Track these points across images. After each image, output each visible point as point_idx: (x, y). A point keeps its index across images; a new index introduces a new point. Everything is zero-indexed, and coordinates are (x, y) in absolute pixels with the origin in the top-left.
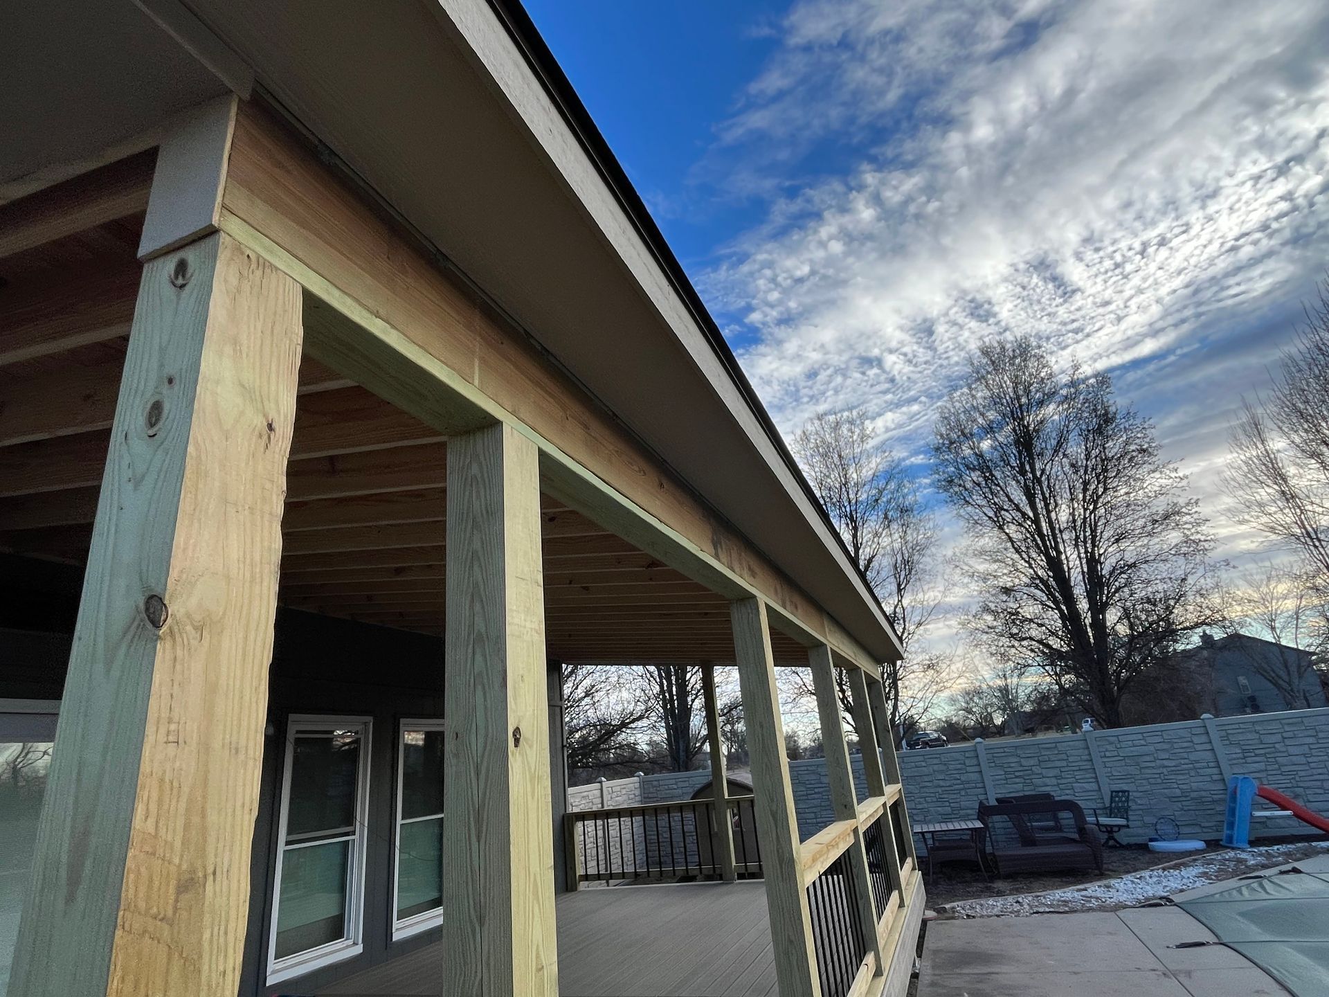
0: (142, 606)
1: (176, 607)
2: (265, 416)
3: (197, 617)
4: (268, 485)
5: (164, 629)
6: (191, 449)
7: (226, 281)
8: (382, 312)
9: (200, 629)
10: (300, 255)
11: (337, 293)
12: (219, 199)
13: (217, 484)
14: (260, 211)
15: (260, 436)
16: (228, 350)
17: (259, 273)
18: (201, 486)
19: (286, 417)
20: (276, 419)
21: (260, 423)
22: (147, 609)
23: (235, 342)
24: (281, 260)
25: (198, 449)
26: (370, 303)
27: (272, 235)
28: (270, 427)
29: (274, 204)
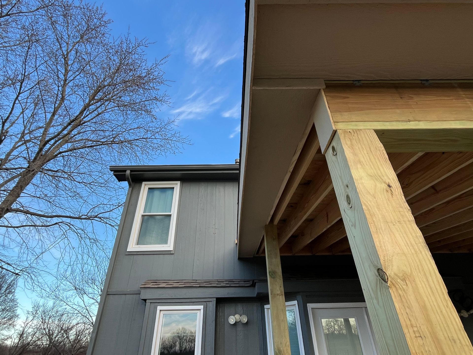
0: (377, 274)
1: (390, 272)
2: (385, 183)
3: (401, 275)
4: (401, 209)
5: (389, 282)
6: (364, 207)
7: (347, 144)
8: (411, 119)
9: (404, 280)
10: (367, 120)
11: (387, 123)
12: (332, 121)
13: (380, 217)
14: (346, 116)
15: (387, 191)
16: (359, 166)
17: (356, 135)
18: (374, 219)
19: (394, 180)
20: (390, 182)
21: (385, 186)
22: (379, 275)
23: (360, 162)
24: (361, 126)
25: (366, 206)
26: (403, 118)
27: (354, 120)
28: (389, 186)
29: (349, 110)
